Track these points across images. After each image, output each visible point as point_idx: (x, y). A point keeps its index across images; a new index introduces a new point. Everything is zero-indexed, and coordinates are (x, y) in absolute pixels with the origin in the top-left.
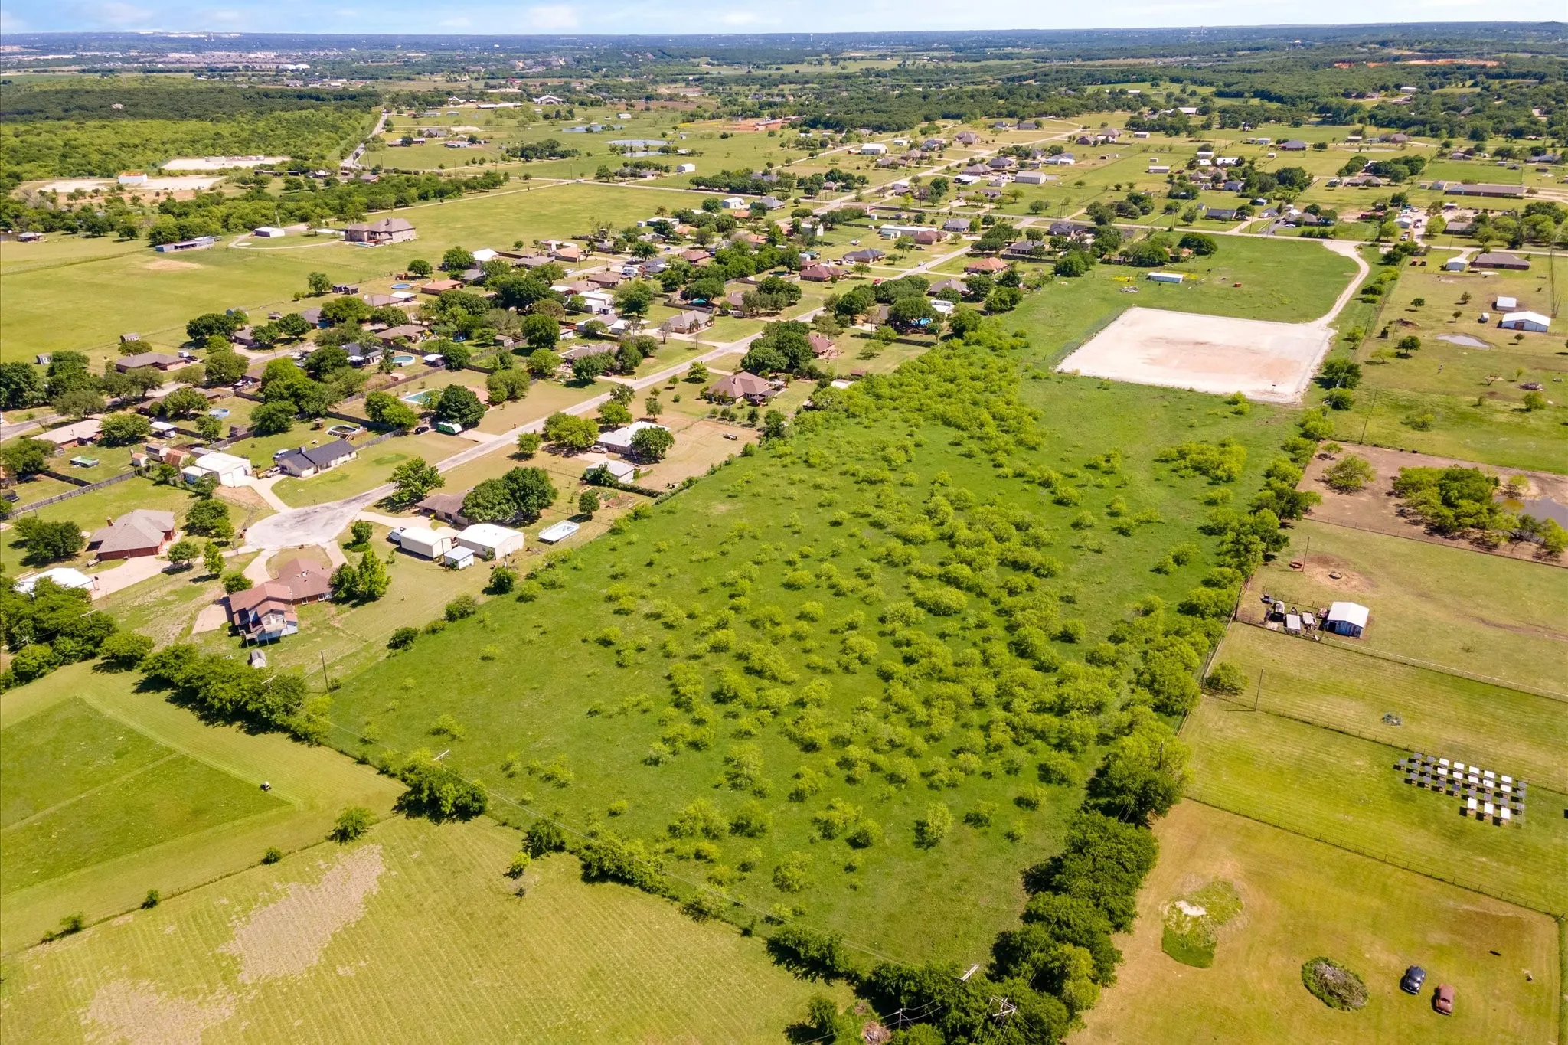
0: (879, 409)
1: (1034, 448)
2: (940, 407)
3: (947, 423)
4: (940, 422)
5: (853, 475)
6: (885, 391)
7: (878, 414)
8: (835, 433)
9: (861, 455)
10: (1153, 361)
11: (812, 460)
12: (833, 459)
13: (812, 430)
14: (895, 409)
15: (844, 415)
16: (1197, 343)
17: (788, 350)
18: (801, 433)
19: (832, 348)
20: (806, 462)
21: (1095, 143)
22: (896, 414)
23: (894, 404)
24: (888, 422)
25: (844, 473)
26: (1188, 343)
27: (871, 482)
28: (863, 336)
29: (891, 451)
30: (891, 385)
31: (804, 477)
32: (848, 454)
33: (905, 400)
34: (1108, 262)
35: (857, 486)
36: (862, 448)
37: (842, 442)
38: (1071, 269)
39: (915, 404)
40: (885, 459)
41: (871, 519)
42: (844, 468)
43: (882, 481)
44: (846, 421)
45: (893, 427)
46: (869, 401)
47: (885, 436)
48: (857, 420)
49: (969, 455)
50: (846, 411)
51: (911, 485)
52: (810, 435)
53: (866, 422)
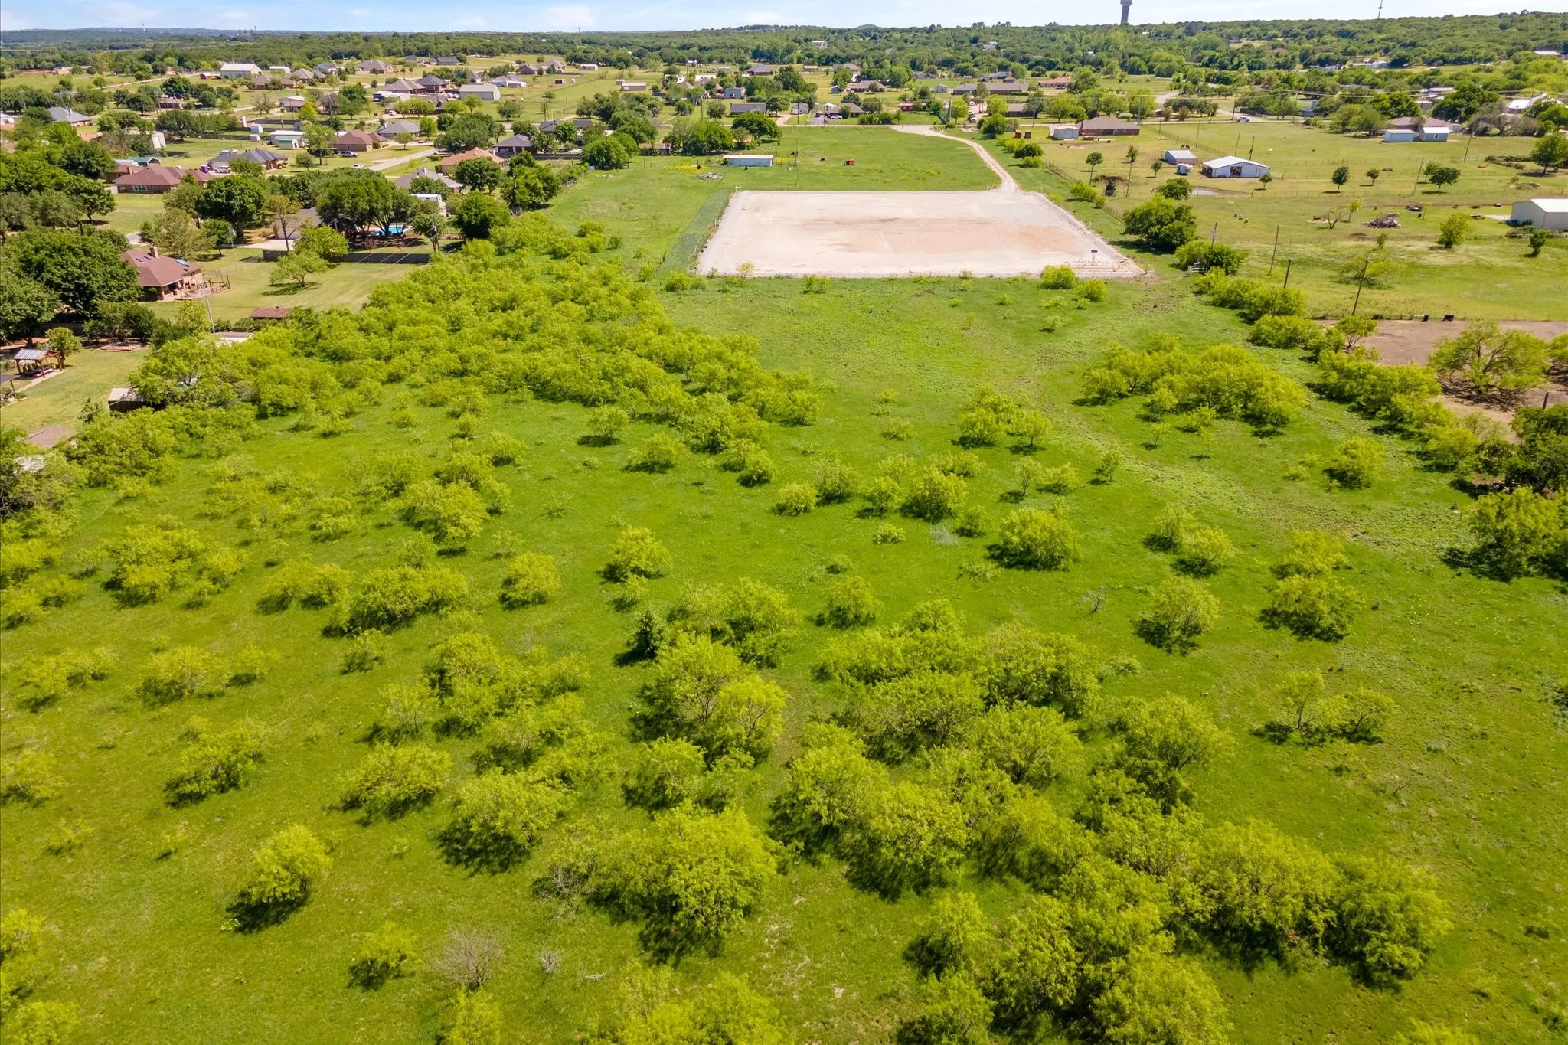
0: (350, 385)
1: (799, 422)
2: (517, 359)
3: (546, 391)
4: (526, 393)
5: (313, 602)
6: (352, 340)
7: (351, 396)
8: (223, 466)
9: (327, 523)
10: (849, 247)
11: (134, 578)
12: (224, 558)
13: (140, 469)
14: (394, 379)
15: (250, 412)
16: (883, 221)
17: (56, 274)
18: (97, 483)
19: (198, 279)
20: (113, 585)
21: (540, 73)
22: (401, 391)
23: (389, 369)
24: (383, 414)
25: (277, 604)
26: (872, 222)
27: (390, 621)
28: (270, 256)
29: (423, 490)
30: (365, 330)
31: (106, 656)
32: (279, 527)
33: (416, 355)
34: (651, 152)
35: (341, 650)
36: (323, 500)
37: (252, 492)
38: (608, 158)
39: (444, 359)
40: (410, 518)
41: (441, 819)
42: (273, 583)
43: (435, 605)
44: (256, 427)
45: (404, 424)
46: (316, 368)
47: (394, 454)
48: (293, 419)
49: (654, 466)
50: (255, 400)
51: (541, 599)
52: (129, 485)
53: (322, 423)
